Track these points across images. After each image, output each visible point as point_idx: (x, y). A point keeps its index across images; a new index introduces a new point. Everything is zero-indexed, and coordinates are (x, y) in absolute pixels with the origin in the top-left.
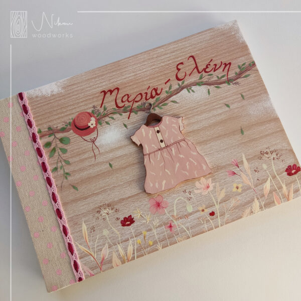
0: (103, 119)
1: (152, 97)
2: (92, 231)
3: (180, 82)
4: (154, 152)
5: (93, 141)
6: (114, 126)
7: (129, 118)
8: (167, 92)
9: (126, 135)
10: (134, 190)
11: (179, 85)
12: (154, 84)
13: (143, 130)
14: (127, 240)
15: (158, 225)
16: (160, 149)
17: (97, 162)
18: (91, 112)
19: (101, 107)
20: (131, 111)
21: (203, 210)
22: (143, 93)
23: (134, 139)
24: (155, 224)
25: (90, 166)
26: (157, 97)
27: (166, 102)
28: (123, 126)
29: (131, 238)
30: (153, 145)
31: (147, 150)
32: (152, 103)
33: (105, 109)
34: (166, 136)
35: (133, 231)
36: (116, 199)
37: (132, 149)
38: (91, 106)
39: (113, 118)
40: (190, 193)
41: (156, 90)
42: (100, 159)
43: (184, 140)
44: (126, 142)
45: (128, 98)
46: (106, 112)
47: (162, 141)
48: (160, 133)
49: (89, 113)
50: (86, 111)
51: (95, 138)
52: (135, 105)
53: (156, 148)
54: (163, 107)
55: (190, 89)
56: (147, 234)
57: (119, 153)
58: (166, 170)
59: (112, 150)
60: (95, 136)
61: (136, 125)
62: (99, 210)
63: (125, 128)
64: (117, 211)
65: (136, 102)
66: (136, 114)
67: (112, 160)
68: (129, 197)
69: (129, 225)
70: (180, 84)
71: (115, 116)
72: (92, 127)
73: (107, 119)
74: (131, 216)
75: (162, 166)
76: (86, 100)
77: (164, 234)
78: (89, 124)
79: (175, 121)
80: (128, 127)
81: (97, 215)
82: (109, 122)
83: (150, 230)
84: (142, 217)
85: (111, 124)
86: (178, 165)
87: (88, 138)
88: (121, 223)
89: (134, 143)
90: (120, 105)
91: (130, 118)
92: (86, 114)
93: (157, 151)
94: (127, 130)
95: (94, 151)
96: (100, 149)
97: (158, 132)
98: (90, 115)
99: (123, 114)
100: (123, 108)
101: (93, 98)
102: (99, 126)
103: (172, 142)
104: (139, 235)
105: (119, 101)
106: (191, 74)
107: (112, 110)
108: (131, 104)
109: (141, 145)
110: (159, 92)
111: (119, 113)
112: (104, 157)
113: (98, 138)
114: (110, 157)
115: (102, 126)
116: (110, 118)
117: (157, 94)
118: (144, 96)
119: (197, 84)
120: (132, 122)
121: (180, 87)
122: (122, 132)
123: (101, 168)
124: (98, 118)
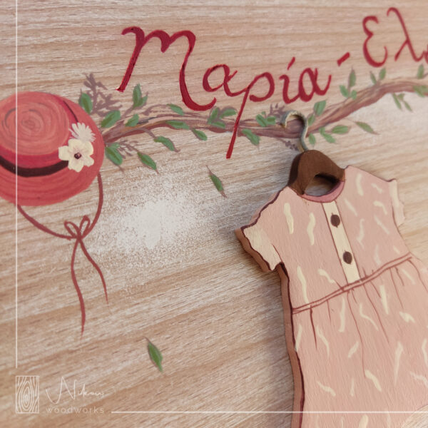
0: (130, 138)
1: (303, 96)
3: (377, 71)
4: (327, 299)
5: (78, 236)
6: (171, 176)
7: (229, 156)
8: (344, 91)
9: (219, 221)
11: (373, 77)
12: (308, 57)
13: (287, 208)
16: (344, 289)
17: (89, 337)
18: (75, 99)
19: (121, 89)
20: (237, 128)
22: (276, 73)
23: (258, 239)
26: (317, 98)
27: (342, 122)
28: (210, 184)
30: (322, 272)
31: (303, 289)
32: (306, 115)
33: (138, 101)
34: (360, 239)
37: (242, 281)
38: (80, 72)
39: (169, 144)
41: (314, 77)
42: (107, 324)
43: (408, 260)
44: (221, 251)
45: (227, 78)
46: (140, 113)
47: (348, 258)
48: (341, 226)
49: (64, 103)
50: (54, 90)
51: (86, 218)
52: (253, 111)
53: (332, 281)
54: (335, 136)
55: (401, 97)
57: (193, 296)
58: (369, 374)
59: (160, 284)
60: (90, 211)
61: (254, 184)
63: (215, 190)
65: (254, 99)
66: (256, 143)
67: (160, 329)
70: (377, 76)
71: (178, 137)
72: (76, 166)
73: (145, 143)
75: (354, 355)
76: (57, 46)
78: (64, 154)
79: (380, 191)
80: (229, 189)
82: (155, 158)
85: (160, 168)
86: (399, 351)
87: (50, 214)
89: (251, 257)
90: (201, 97)
91: (234, 154)
92: (56, 106)
93: (335, 294)
94: (221, 200)
95: (81, 283)
96: (108, 276)
97: (335, 220)
98: (73, 113)
99: (210, 135)
100: (207, 113)
101: (88, 45)
102: (107, 166)
103: (379, 263)
105: (194, 83)
106: (397, 56)
107: (168, 111)
108: (236, 102)
109: (281, 266)
110: (322, 84)
111: (194, 131)
112: (128, 312)
113: (100, 222)
114: (153, 313)
115: (122, 170)
116: (156, 140)
117: (316, 89)
118: (279, 86)
119: (414, 88)
120: (242, 174)
121: (377, 84)
122: (206, 206)
123: (109, 372)
124: (106, 130)
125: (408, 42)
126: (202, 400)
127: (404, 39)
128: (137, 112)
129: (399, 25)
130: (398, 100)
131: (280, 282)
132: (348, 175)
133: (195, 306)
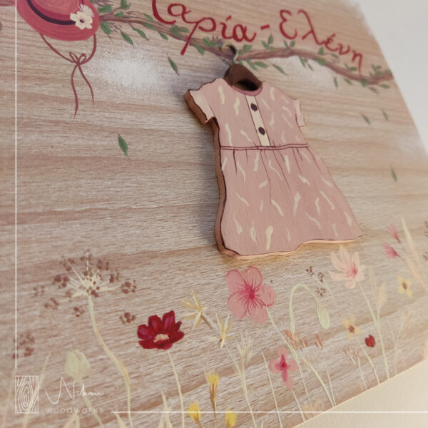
0: (117, 23)
1: (235, 36)
2: (22, 351)
3: (289, 42)
4: (246, 149)
5: (79, 62)
6: (142, 51)
7: (183, 53)
8: (265, 45)
9: (173, 86)
10: (186, 234)
11: (285, 43)
12: (240, 17)
13: (220, 89)
14: (156, 403)
15: (251, 355)
16: (258, 147)
17: (79, 118)
20: (189, 40)
21: (352, 329)
22: (218, 20)
24: (242, 353)
25: (57, 123)
26: (244, 42)
27: (262, 61)
28: (169, 64)
29: (169, 395)
30: (243, 133)
31: (228, 135)
32: (237, 48)
33: (124, 5)
34: (272, 123)
35: (176, 370)
36: (129, 250)
37: (186, 125)
39: (143, 35)
40: (321, 276)
41: (244, 30)
42: (89, 115)
43: (307, 147)
44: (173, 103)
45: (184, 12)
46: (125, 12)
47: (262, 131)
48: (258, 111)
51: (83, 55)
52: (199, 35)
53: (250, 140)
54: (256, 66)
55: (306, 61)
56: (221, 382)
57: (151, 121)
58: (273, 202)
59: (129, 107)
60: (88, 52)
61: (198, 74)
62: (62, 272)
64: (127, 288)
65: (202, 29)
66: (202, 53)
67: (129, 131)
68: (171, 253)
69: (164, 345)
70: (289, 44)
71: (148, 32)
72: (82, 26)
73: (127, 29)
74: (171, 314)
75: (263, 188)
77: (266, 389)
78: (73, 17)
79: (287, 102)
80: (180, 71)
81: (52, 291)
82: (132, 38)
83: (228, 371)
84: (207, 322)
85: (135, 44)
86: (297, 198)
87: (63, 46)
88: (140, 335)
89: (193, 111)
90: (165, 16)
91: (186, 53)
93: (251, 148)
94: (175, 76)
95: (77, 88)
96: (95, 89)
97: (254, 107)
99: (170, 38)
100: (169, 26)
102: (100, 32)
103: (285, 142)
104: (196, 386)
105: (161, 8)
106: (304, 37)
107: (143, 16)
108: (191, 27)
109: (214, 119)
110: (249, 35)
111: (160, 32)
112: (107, 115)
113: (93, 60)
114: (125, 121)
115: (110, 37)
116: (134, 29)
117: (245, 37)
118: (219, 28)
119: (315, 59)
120: (191, 66)
121: (288, 48)
122: (164, 75)
123: (91, 143)
124: (102, 14)
125: (312, 31)
126: (154, 182)
127: (308, 29)
128: (123, 11)
129: (306, 21)
130: (303, 62)
131: (214, 134)
132: (264, 85)
133: (153, 127)
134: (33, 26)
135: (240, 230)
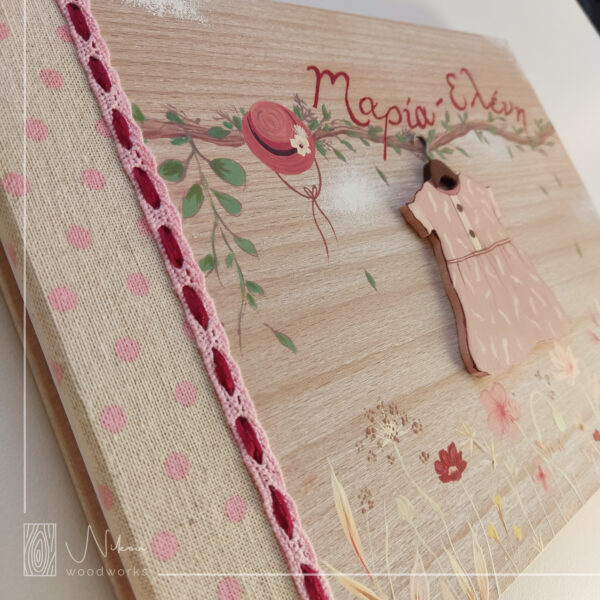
0: (327, 139)
1: (419, 123)
2: (366, 506)
3: (462, 113)
5: (313, 196)
6: (355, 167)
7: (385, 158)
8: (445, 125)
9: (388, 201)
10: (438, 363)
11: (460, 117)
13: (430, 195)
14: (465, 531)
15: (517, 470)
16: (474, 254)
17: (332, 261)
18: (292, 109)
19: (315, 106)
20: (386, 142)
21: (581, 428)
22: (402, 106)
23: (417, 211)
24: (510, 470)
25: (318, 271)
26: (429, 127)
27: (447, 146)
28: (378, 176)
29: (474, 521)
30: (459, 241)
31: (450, 248)
32: (426, 136)
33: (327, 116)
35: (471, 497)
36: (407, 390)
38: (290, 92)
39: (349, 146)
40: (547, 377)
41: (424, 113)
42: (341, 255)
43: (509, 242)
44: (392, 221)
45: (373, 107)
46: (329, 123)
47: (472, 234)
48: (464, 212)
49: (287, 111)
50: (279, 102)
51: (314, 187)
52: (393, 131)
53: (466, 247)
55: (481, 133)
56: (503, 501)
57: (384, 247)
58: (500, 311)
60: (316, 183)
61: (403, 180)
62: (367, 424)
63: (381, 180)
64: (416, 428)
65: (392, 123)
66: (399, 152)
67: (371, 264)
68: (436, 385)
69: (456, 477)
70: (463, 117)
71: (353, 142)
72: (301, 152)
73: (336, 143)
74: (452, 447)
76: (274, 73)
77: (534, 500)
78: (294, 144)
79: (483, 193)
80: (390, 180)
81: (368, 444)
82: (343, 154)
83: (505, 491)
84: (479, 447)
85: (347, 161)
86: (516, 301)
87: (298, 180)
88: (438, 471)
89: (412, 225)
90: (362, 119)
91: (388, 158)
92: (283, 113)
93: (466, 258)
94: (387, 188)
95: (321, 227)
96: (333, 223)
97: (460, 208)
98: (294, 118)
99: (371, 143)
100: (366, 128)
101: (291, 75)
103: (492, 241)
104: (488, 509)
105: (355, 107)
106: (473, 104)
107: (344, 124)
108: (382, 123)
109: (434, 232)
110: (430, 118)
111: (361, 138)
112: (350, 250)
113: (323, 191)
114: (364, 253)
115: (327, 158)
116: (342, 142)
117: (427, 121)
118: (404, 115)
119: (488, 129)
120: (395, 172)
121: (464, 123)
122: (380, 189)
123: (348, 284)
124: (313, 132)
125: (478, 94)
126: (403, 313)
127: (474, 92)
128: (326, 122)
129: (469, 82)
130: (479, 135)
131: (433, 247)
132: (462, 179)
133: (386, 253)
134: (268, 164)
135: (484, 349)
